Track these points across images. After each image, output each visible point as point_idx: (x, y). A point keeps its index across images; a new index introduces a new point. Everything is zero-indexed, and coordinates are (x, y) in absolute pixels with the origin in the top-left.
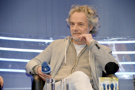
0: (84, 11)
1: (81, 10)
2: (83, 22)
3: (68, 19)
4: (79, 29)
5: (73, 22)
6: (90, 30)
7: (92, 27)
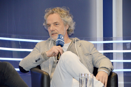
0: (57, 11)
1: (54, 11)
2: (58, 22)
3: (44, 23)
4: (56, 29)
5: (49, 23)
6: (67, 29)
7: (68, 26)
